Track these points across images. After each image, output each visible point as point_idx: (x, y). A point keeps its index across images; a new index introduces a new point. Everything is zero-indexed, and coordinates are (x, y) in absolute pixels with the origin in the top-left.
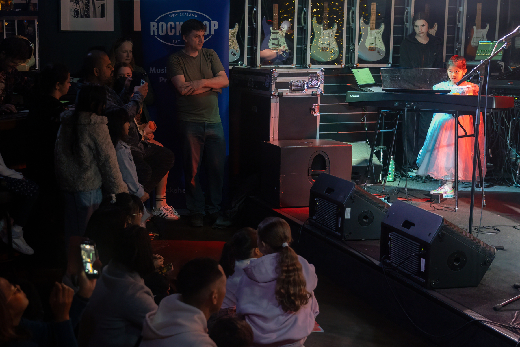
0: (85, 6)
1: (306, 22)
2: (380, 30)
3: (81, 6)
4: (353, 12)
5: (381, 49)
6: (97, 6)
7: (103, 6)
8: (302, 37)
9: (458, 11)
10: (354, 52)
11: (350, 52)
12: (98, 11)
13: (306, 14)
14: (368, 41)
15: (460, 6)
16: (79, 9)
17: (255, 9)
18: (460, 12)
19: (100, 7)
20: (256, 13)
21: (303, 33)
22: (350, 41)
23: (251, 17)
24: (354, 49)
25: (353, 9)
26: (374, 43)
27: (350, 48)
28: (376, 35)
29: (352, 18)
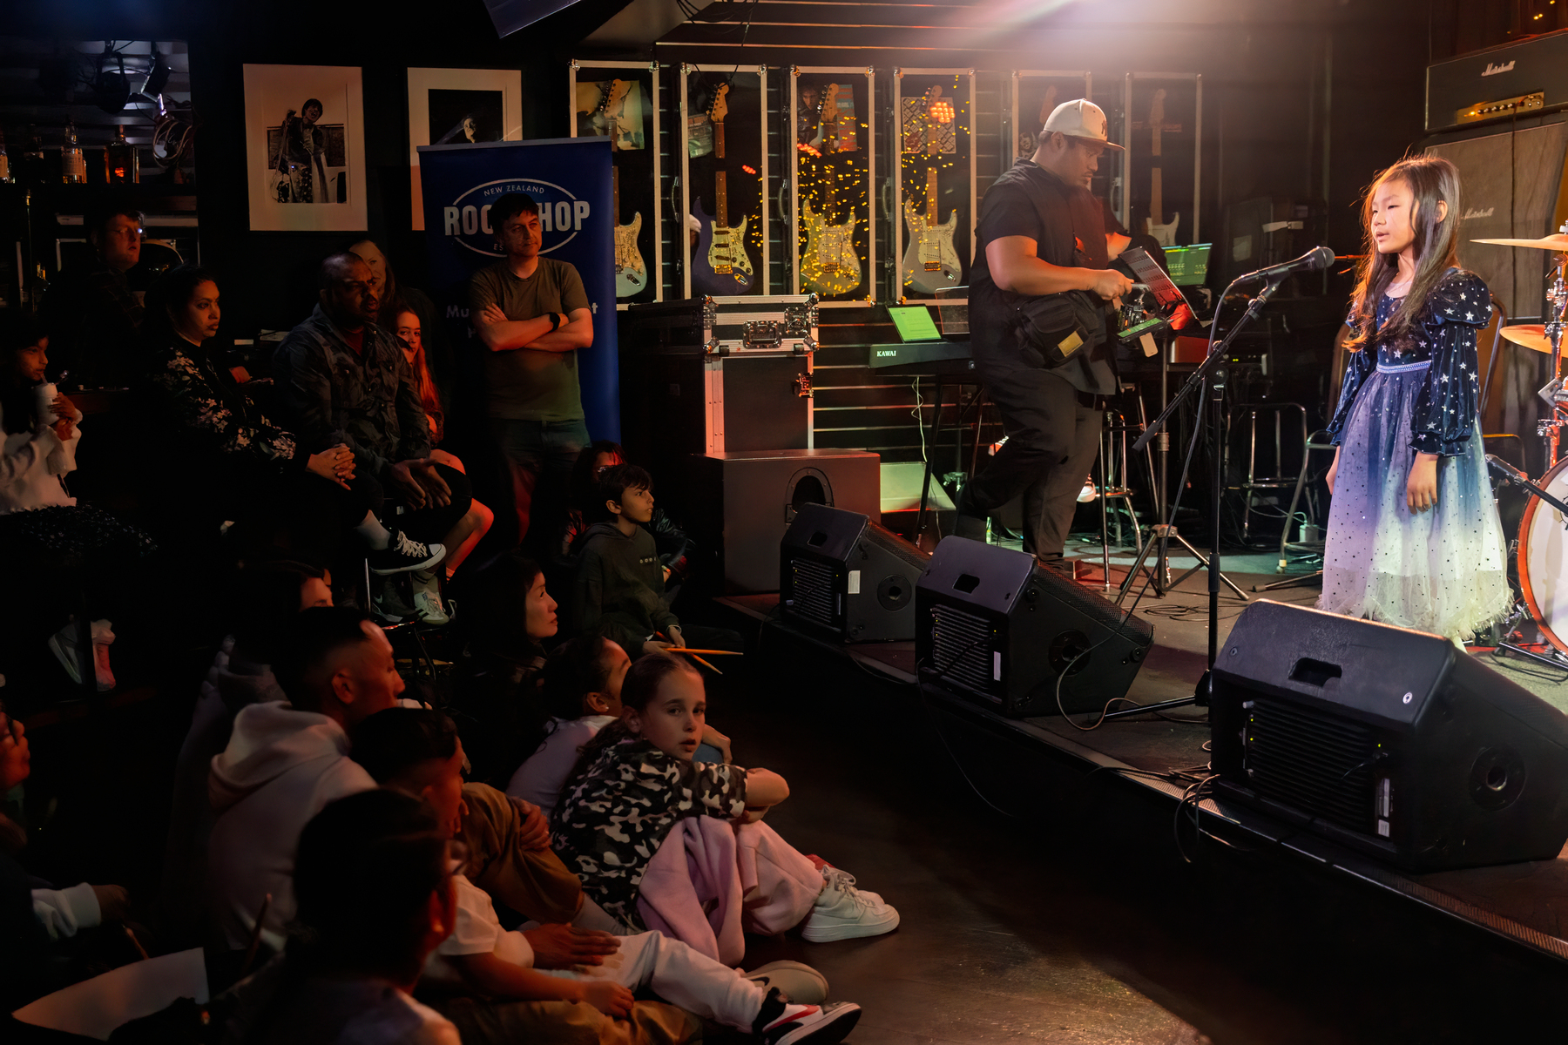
0: (301, 178)
1: (788, 211)
2: (947, 227)
3: (292, 177)
4: (888, 189)
5: (953, 267)
6: (328, 179)
7: (342, 177)
8: (781, 244)
9: (1113, 187)
10: (895, 274)
11: (886, 275)
12: (332, 188)
13: (787, 192)
14: (922, 250)
15: (1117, 175)
16: (288, 184)
17: (676, 183)
18: (1117, 187)
19: (336, 180)
20: (679, 190)
21: (784, 236)
22: (885, 252)
23: (670, 201)
24: (894, 268)
25: (888, 181)
26: (937, 254)
27: (886, 266)
28: (939, 237)
29: (888, 202)
